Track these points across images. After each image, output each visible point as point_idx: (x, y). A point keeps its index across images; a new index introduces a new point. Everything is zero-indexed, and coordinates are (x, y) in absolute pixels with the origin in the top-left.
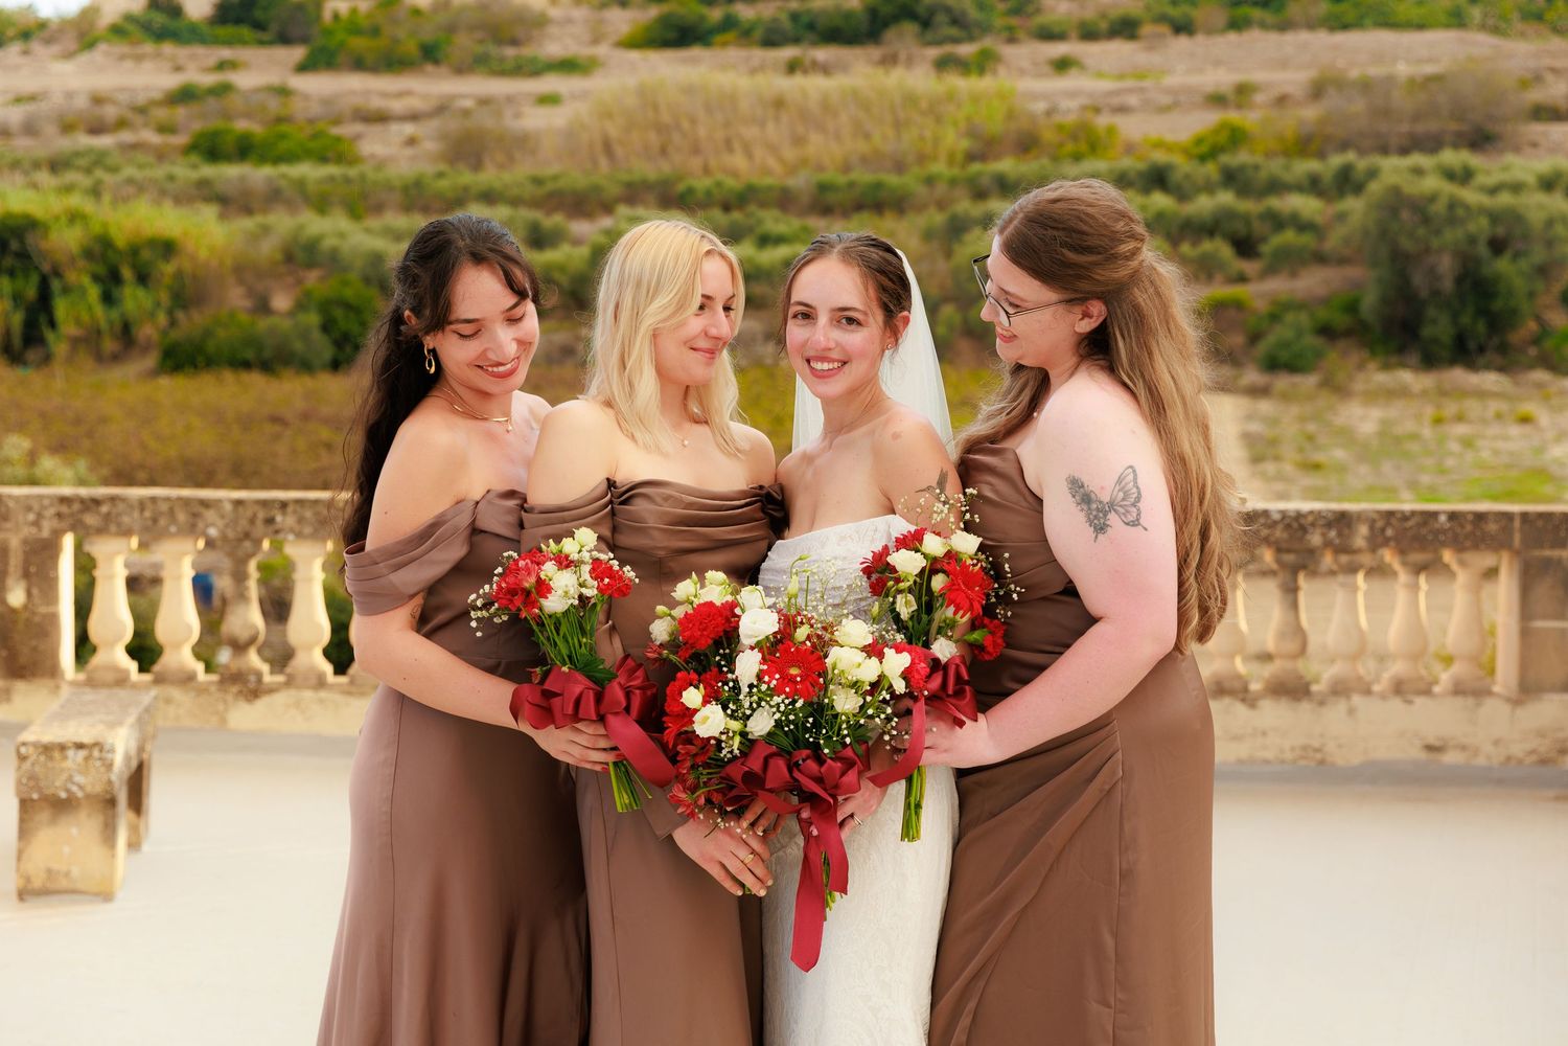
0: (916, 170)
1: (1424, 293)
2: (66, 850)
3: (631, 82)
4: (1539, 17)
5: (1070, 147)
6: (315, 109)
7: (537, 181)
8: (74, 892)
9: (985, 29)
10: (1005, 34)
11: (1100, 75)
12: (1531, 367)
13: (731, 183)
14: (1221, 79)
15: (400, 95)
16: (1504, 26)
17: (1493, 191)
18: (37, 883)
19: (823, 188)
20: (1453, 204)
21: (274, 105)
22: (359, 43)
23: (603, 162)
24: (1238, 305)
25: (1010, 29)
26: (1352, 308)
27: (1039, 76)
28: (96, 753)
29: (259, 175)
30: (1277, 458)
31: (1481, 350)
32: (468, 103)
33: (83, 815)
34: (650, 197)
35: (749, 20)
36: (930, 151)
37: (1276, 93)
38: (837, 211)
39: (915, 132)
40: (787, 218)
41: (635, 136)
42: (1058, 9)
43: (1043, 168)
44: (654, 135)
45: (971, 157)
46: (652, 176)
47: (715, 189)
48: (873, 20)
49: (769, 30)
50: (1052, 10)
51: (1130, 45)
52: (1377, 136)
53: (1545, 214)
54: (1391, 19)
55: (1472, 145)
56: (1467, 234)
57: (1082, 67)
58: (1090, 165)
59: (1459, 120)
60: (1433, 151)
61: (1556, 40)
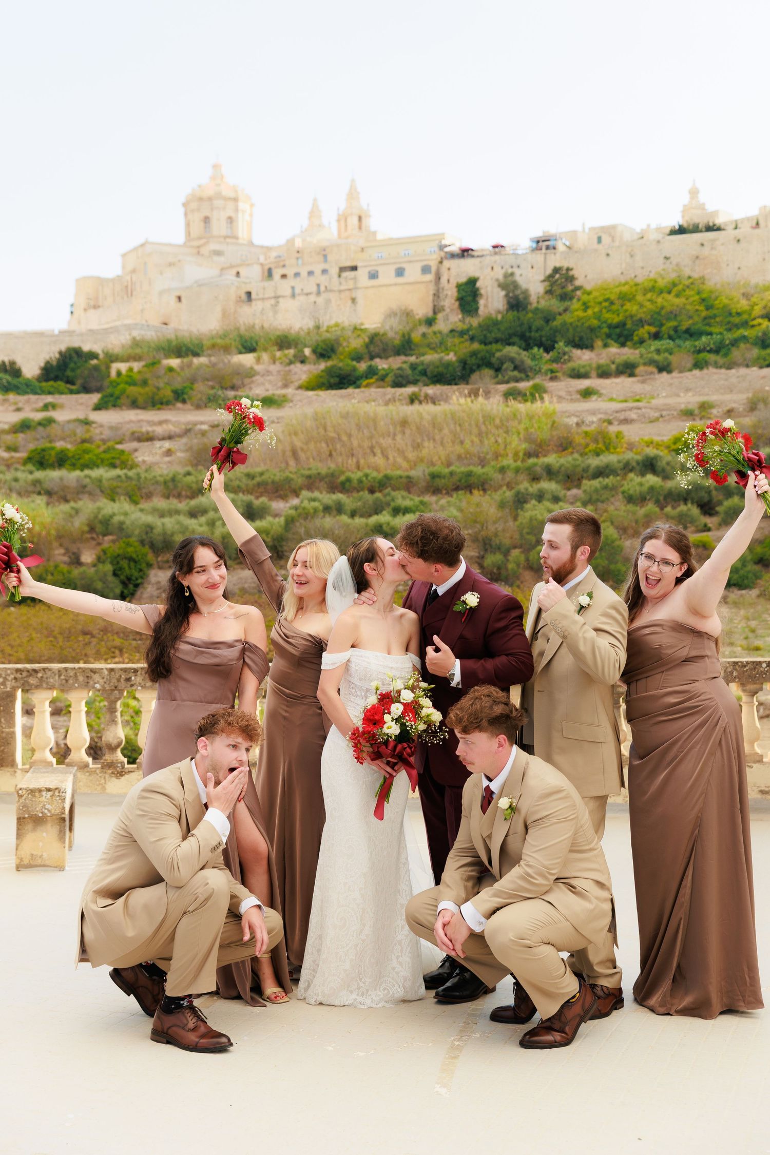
0: (493, 464)
2: (41, 844)
3: (309, 411)
5: (592, 446)
6: (107, 433)
7: (250, 476)
8: (44, 866)
9: (538, 372)
10: (549, 375)
11: (611, 400)
13: (374, 474)
14: (690, 400)
15: (160, 423)
18: (26, 862)
19: (434, 476)
21: (80, 431)
22: (133, 390)
23: (292, 463)
25: (552, 371)
27: (572, 400)
28: (57, 794)
29: (71, 476)
30: (731, 644)
32: (205, 427)
33: (49, 826)
34: (322, 485)
35: (383, 369)
36: (502, 452)
37: (726, 409)
38: (444, 492)
39: (493, 439)
40: (411, 496)
41: (312, 446)
42: (583, 357)
43: (575, 460)
44: (324, 445)
45: (529, 455)
46: (324, 471)
47: (364, 479)
48: (464, 368)
49: (396, 376)
50: (580, 358)
51: (631, 379)
57: (600, 395)
58: (605, 458)
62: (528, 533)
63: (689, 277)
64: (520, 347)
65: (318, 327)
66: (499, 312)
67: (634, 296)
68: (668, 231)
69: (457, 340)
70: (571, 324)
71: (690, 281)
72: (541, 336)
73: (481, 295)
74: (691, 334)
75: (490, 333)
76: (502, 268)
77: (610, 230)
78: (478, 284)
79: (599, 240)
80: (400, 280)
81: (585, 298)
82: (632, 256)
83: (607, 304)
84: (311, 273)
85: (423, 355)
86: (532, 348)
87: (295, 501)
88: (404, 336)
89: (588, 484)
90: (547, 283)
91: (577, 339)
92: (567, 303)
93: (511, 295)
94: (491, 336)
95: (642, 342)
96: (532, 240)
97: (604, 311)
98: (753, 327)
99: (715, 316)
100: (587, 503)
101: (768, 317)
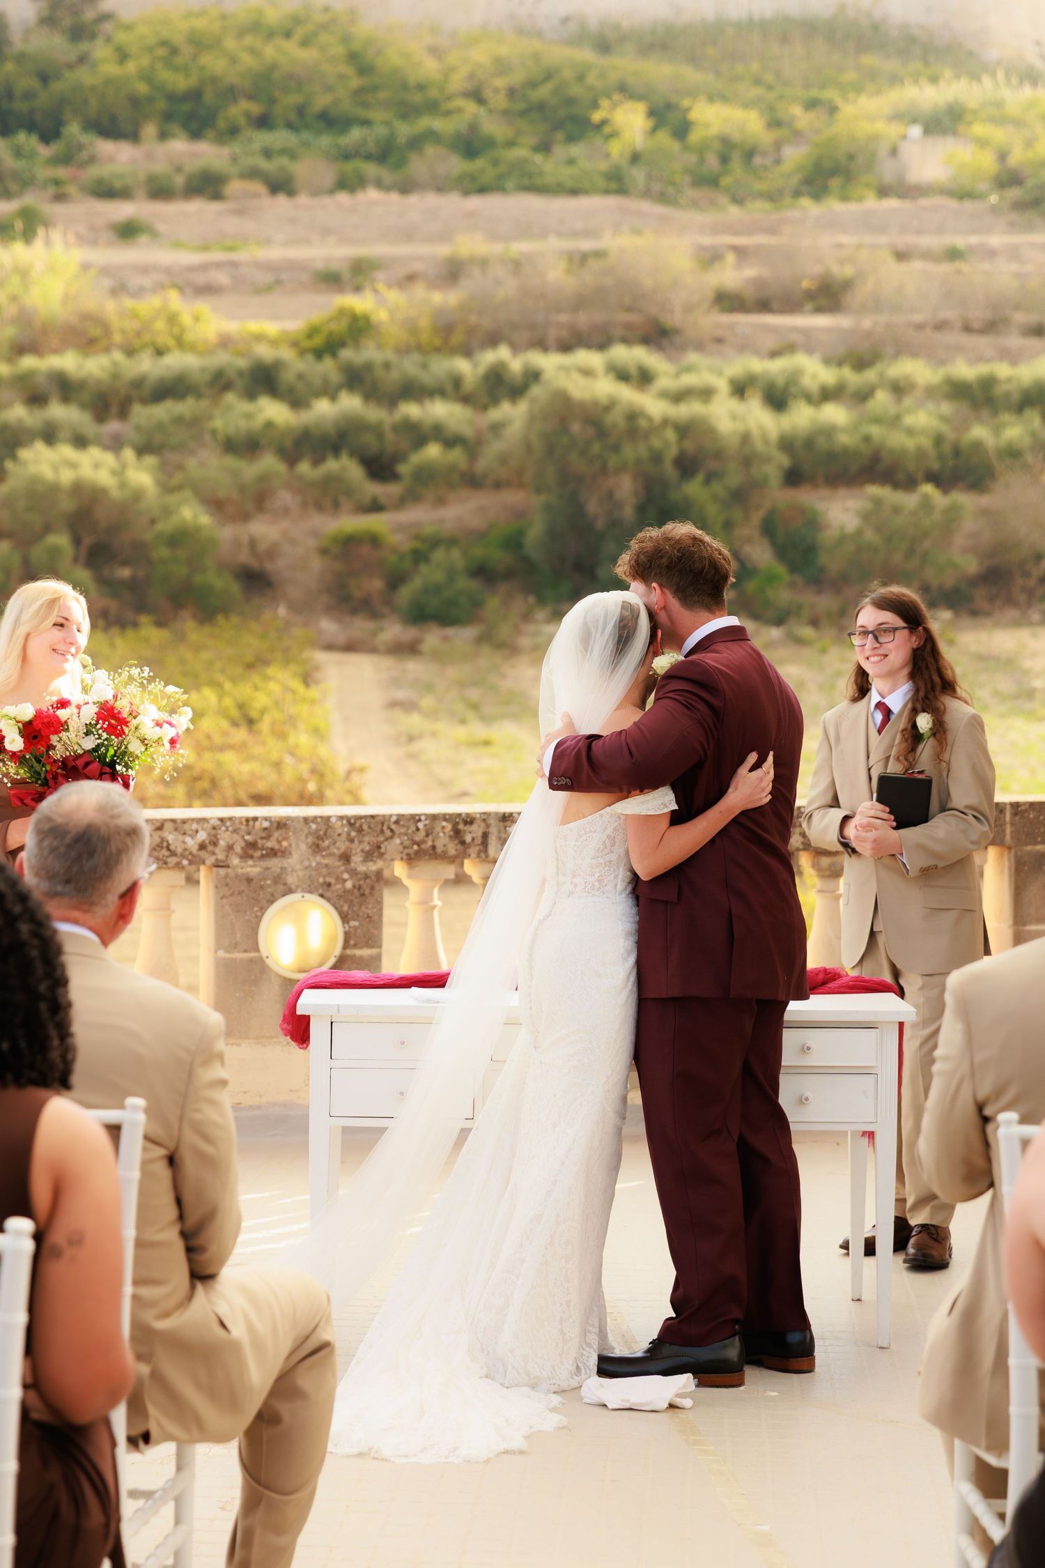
1: (600, 525)
4: (714, 183)
9: (26, 182)
10: (51, 190)
11: (177, 245)
14: (333, 253)
16: (671, 191)
17: (679, 397)
20: (633, 416)
24: (374, 540)
25: (57, 182)
26: (514, 542)
27: (102, 244)
37: (403, 271)
42: (118, 157)
43: (115, 364)
45: (20, 349)
50: (112, 159)
51: (214, 207)
52: (533, 327)
53: (740, 426)
54: (538, 181)
55: (646, 340)
56: (651, 449)
57: (154, 234)
58: (175, 362)
59: (629, 309)
60: (602, 346)
61: (734, 211)
62: (28, 509)
63: (327, 9)
67: (218, 40)
70: (93, 88)
71: (328, 15)
72: (32, 110)
74: (331, 121)
81: (121, 37)
83: (161, 52)
86: (14, 135)
89: (143, 414)
91: (105, 119)
92: (84, 46)
95: (233, 132)
97: (159, 66)
98: (448, 113)
99: (375, 88)
100: (143, 450)
101: (477, 95)
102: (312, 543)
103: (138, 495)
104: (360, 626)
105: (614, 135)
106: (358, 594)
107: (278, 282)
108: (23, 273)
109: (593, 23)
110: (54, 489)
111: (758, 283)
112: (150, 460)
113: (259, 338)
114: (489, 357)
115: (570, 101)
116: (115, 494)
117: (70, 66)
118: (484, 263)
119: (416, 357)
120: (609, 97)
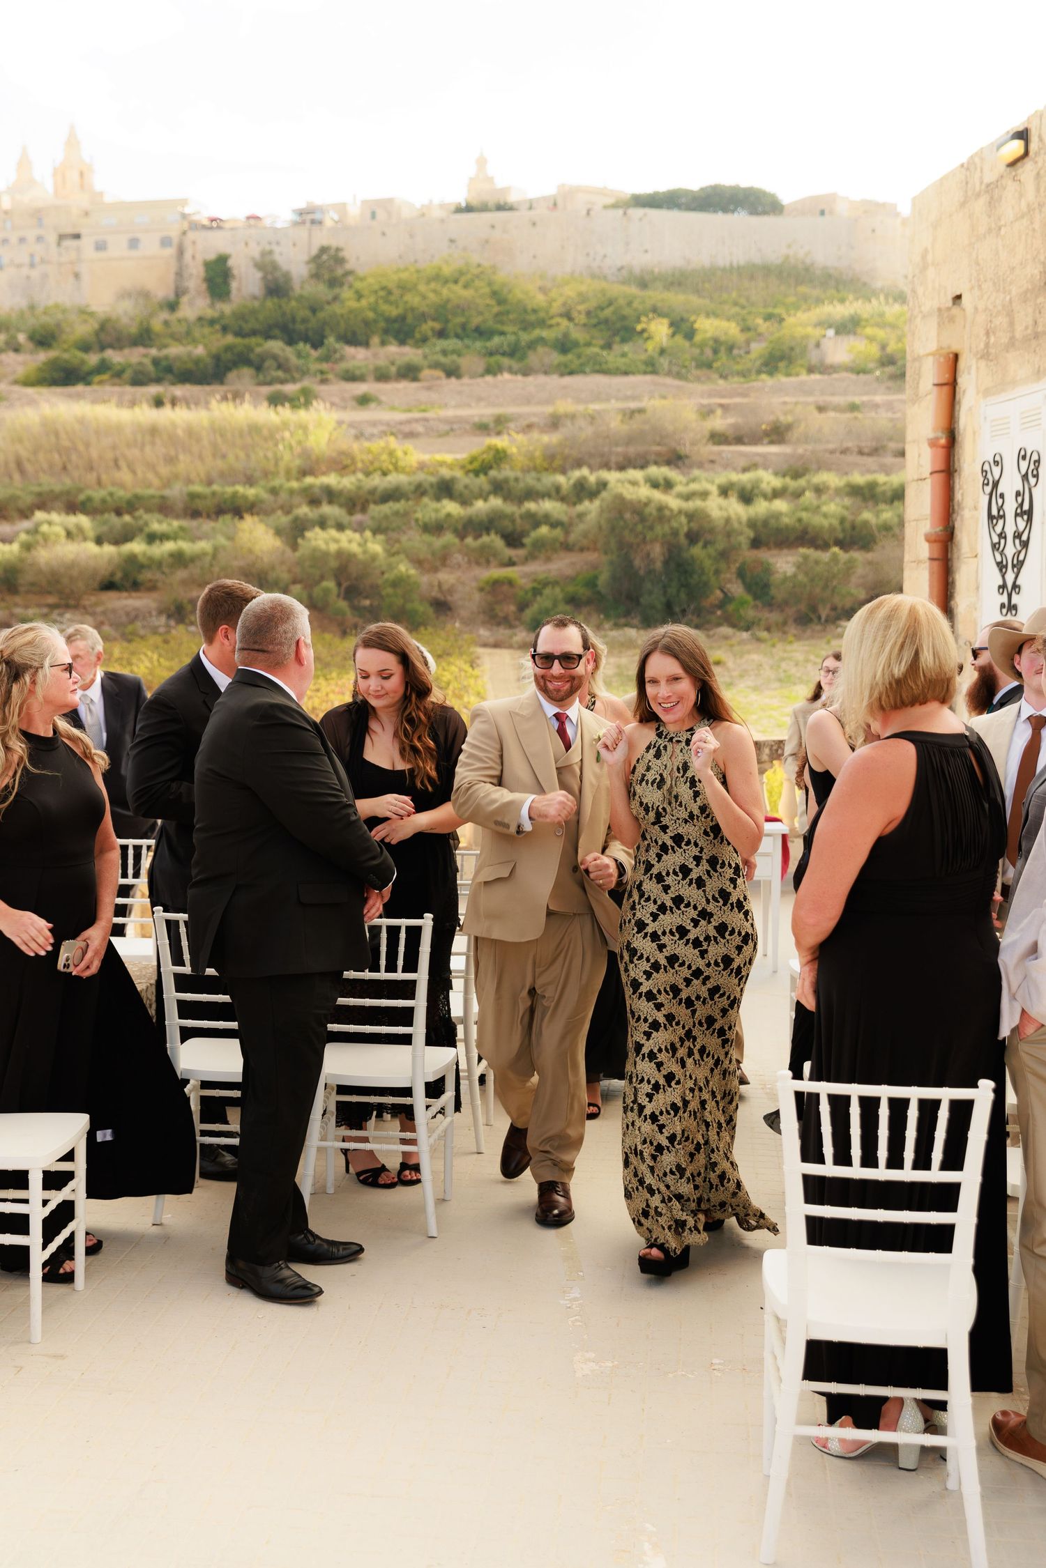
0: (262, 483)
1: (642, 572)
3: (34, 414)
4: (709, 366)
5: (375, 464)
9: (304, 373)
10: (319, 377)
11: (393, 408)
12: (719, 625)
13: (121, 493)
14: (484, 412)
17: (688, 497)
19: (193, 496)
20: (661, 508)
23: (17, 476)
24: (510, 583)
25: (322, 372)
27: (349, 408)
31: (684, 611)
34: (58, 504)
35: (120, 364)
36: (272, 468)
37: (525, 423)
38: (204, 514)
39: (261, 454)
40: (169, 520)
41: (41, 456)
42: (357, 357)
43: (359, 481)
44: (56, 456)
45: (304, 473)
46: (58, 488)
47: (109, 499)
48: (217, 366)
49: (137, 373)
50: (354, 357)
51: (414, 385)
52: (602, 455)
53: (725, 514)
54: (604, 367)
55: (669, 463)
56: (672, 528)
57: (379, 402)
58: (394, 479)
59: (659, 444)
60: (642, 467)
61: (721, 382)
62: (311, 567)
63: (479, 266)
64: (283, 339)
65: (32, 308)
66: (255, 298)
67: (415, 285)
68: (453, 208)
69: (207, 330)
70: (342, 316)
71: (480, 270)
72: (307, 330)
73: (233, 276)
74: (482, 333)
75: (246, 322)
76: (258, 243)
77: (387, 204)
78: (231, 263)
79: (373, 215)
80: (134, 253)
81: (358, 285)
82: (412, 236)
83: (382, 293)
84: (22, 240)
85: (166, 346)
86: (296, 343)
87: (26, 524)
88: (141, 323)
89: (376, 510)
90: (312, 266)
91: (349, 334)
92: (337, 290)
93: (270, 277)
94: (247, 327)
95: (424, 340)
96: (294, 211)
97: (381, 301)
98: (551, 326)
99: (508, 312)
100: (376, 532)
101: (568, 316)
102: (474, 584)
103: (374, 558)
104: (502, 632)
105: (648, 338)
106: (501, 614)
107: (452, 430)
108: (304, 428)
109: (637, 271)
110: (326, 554)
111: (736, 426)
112: (380, 537)
113: (442, 464)
114: (576, 474)
115: (624, 318)
116: (361, 557)
117: (328, 303)
118: (573, 417)
119: (533, 474)
120: (647, 316)
